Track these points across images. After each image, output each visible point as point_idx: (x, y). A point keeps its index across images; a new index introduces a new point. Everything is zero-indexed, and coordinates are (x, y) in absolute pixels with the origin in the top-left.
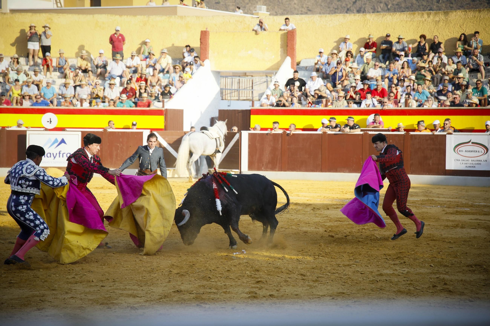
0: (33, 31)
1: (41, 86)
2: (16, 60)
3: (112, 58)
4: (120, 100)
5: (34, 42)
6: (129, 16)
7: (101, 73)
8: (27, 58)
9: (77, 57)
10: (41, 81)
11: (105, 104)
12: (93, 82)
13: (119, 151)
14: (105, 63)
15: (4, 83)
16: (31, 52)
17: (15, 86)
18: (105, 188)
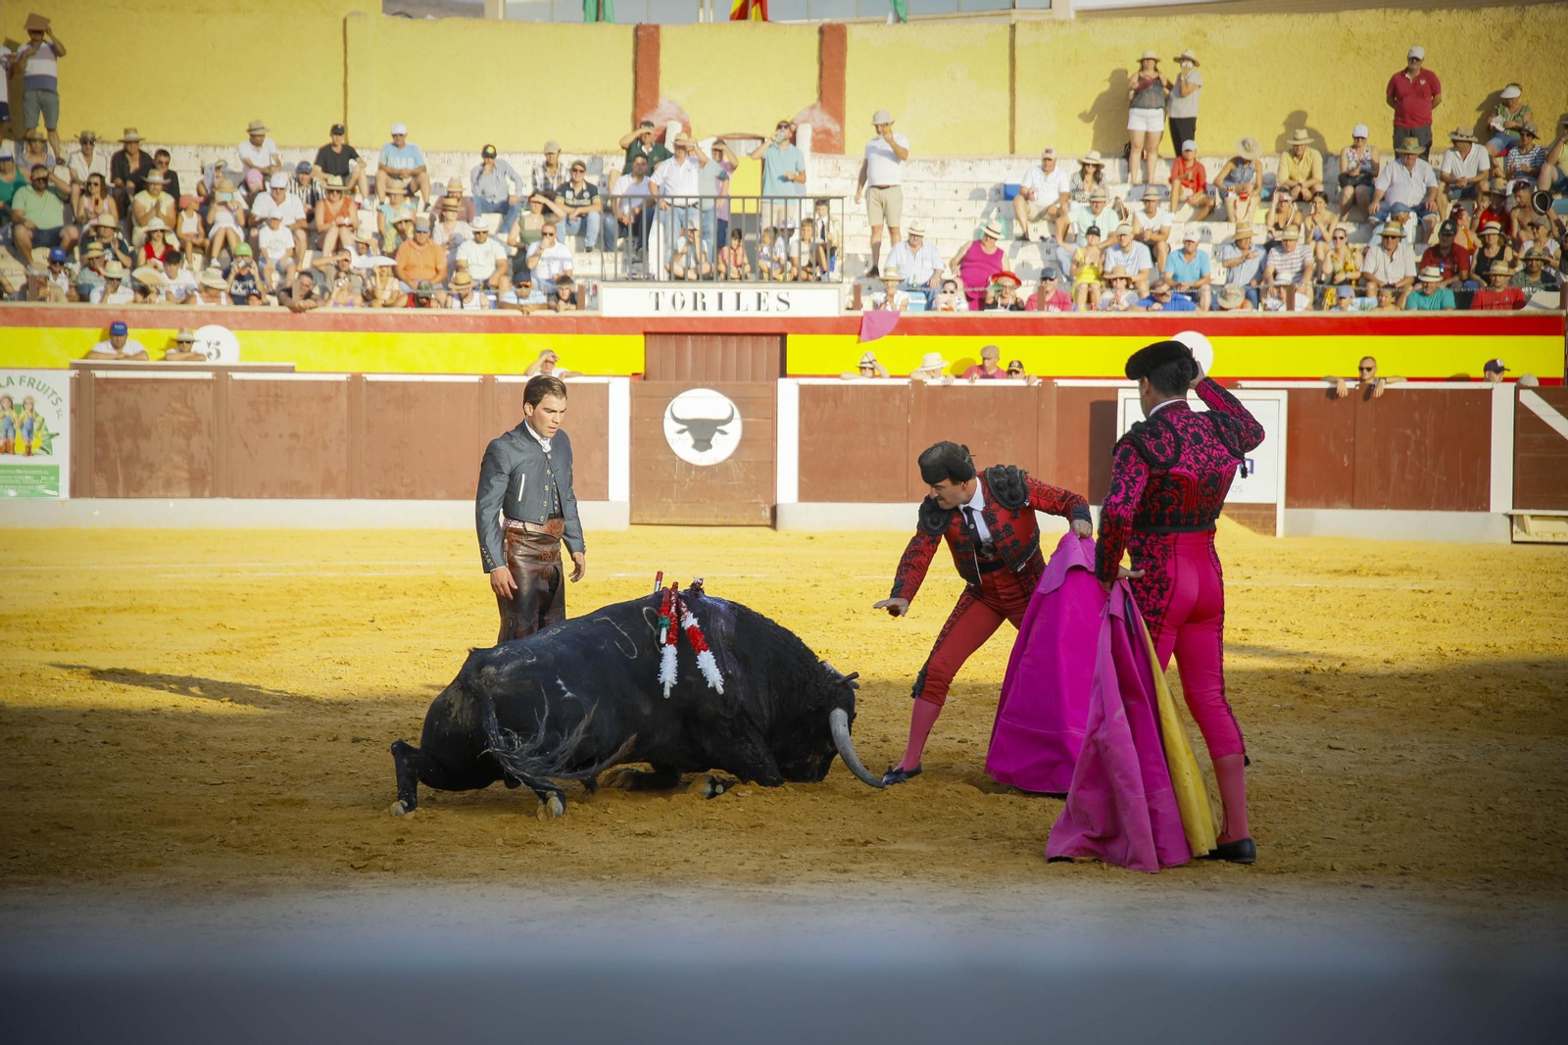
0: (1150, 74)
1: (1162, 247)
2: (1091, 170)
3: (1393, 151)
4: (1419, 286)
5: (1148, 108)
6: (1455, 10)
7: (1354, 199)
8: (1124, 161)
9: (1280, 151)
10: (1165, 230)
11: (1367, 300)
12: (1328, 229)
13: (1409, 453)
14: (1368, 166)
15: (1051, 242)
16: (1139, 141)
17: (1087, 247)
18: (1365, 572)
